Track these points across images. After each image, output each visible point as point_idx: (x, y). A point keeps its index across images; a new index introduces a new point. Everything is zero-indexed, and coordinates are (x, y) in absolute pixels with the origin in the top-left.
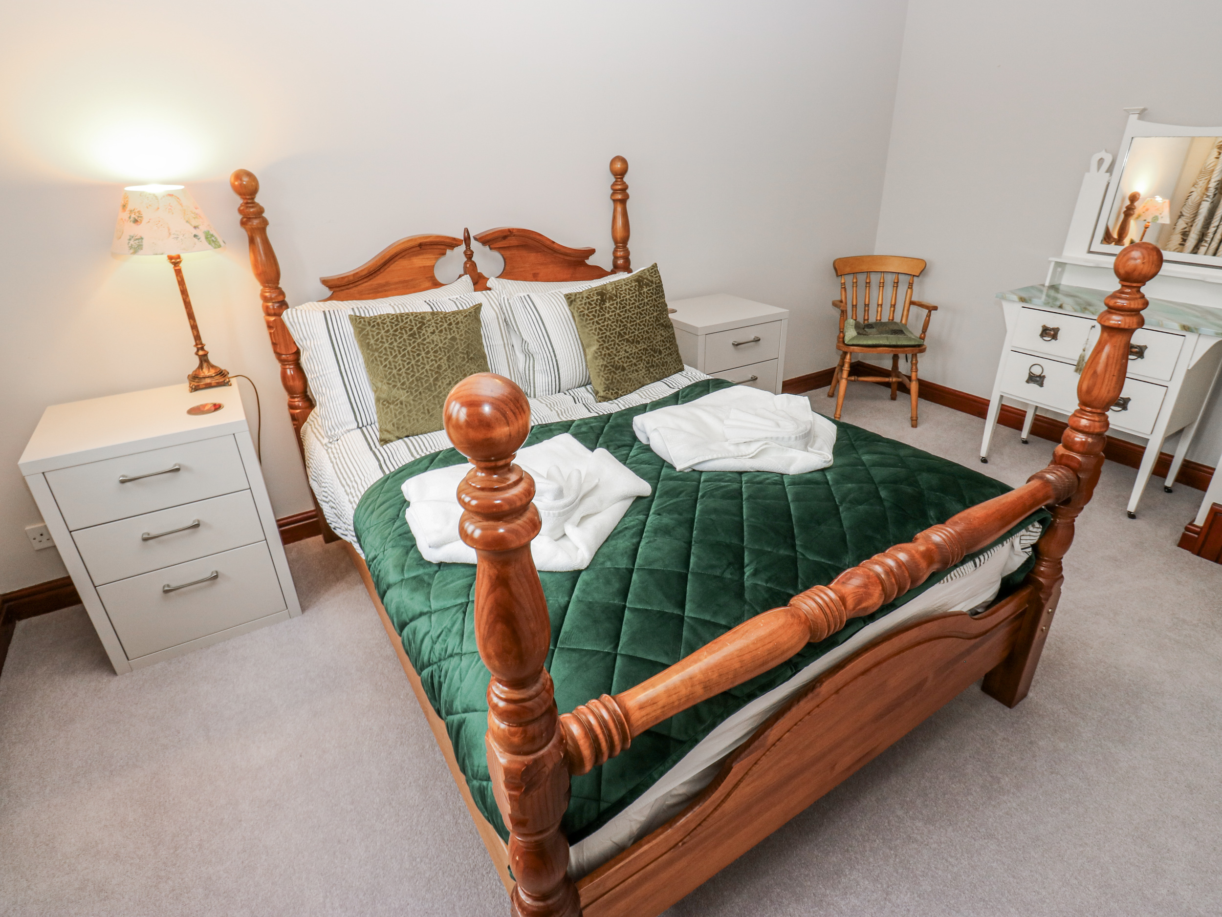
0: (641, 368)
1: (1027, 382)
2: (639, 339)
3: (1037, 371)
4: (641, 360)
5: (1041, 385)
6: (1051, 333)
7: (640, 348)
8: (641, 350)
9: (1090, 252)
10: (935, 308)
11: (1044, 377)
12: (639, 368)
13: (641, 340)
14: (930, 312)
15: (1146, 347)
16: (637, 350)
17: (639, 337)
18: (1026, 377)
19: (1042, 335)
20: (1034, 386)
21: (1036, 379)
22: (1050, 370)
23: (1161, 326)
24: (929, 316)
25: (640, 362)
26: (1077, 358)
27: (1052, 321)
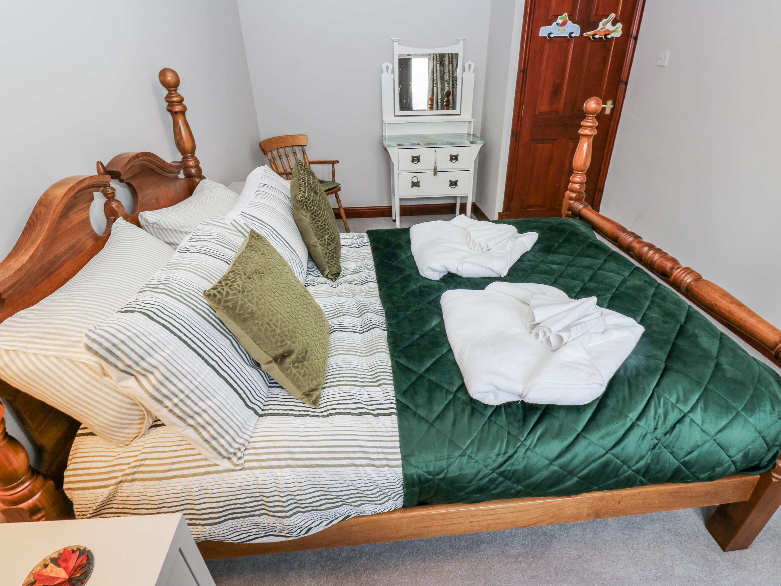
0: (333, 265)
1: (412, 187)
2: (329, 242)
3: (415, 180)
4: (333, 258)
5: (419, 186)
6: (416, 159)
7: (331, 249)
8: (332, 250)
9: (395, 116)
10: (337, 162)
11: (419, 182)
12: (331, 265)
13: (331, 241)
14: (333, 164)
15: (458, 155)
16: (328, 251)
17: (329, 240)
18: (411, 185)
19: (413, 161)
20: (415, 188)
21: (416, 184)
22: (422, 178)
23: (461, 143)
24: (333, 167)
25: (332, 260)
26: (433, 168)
27: (416, 153)
